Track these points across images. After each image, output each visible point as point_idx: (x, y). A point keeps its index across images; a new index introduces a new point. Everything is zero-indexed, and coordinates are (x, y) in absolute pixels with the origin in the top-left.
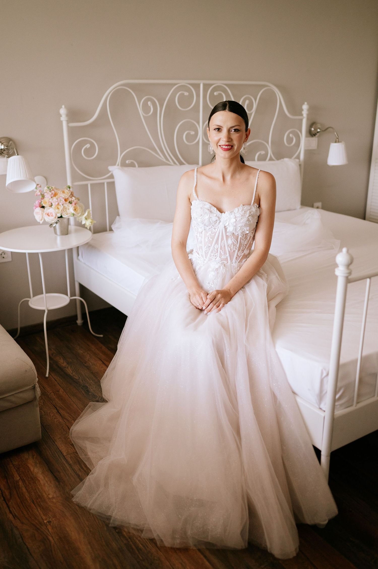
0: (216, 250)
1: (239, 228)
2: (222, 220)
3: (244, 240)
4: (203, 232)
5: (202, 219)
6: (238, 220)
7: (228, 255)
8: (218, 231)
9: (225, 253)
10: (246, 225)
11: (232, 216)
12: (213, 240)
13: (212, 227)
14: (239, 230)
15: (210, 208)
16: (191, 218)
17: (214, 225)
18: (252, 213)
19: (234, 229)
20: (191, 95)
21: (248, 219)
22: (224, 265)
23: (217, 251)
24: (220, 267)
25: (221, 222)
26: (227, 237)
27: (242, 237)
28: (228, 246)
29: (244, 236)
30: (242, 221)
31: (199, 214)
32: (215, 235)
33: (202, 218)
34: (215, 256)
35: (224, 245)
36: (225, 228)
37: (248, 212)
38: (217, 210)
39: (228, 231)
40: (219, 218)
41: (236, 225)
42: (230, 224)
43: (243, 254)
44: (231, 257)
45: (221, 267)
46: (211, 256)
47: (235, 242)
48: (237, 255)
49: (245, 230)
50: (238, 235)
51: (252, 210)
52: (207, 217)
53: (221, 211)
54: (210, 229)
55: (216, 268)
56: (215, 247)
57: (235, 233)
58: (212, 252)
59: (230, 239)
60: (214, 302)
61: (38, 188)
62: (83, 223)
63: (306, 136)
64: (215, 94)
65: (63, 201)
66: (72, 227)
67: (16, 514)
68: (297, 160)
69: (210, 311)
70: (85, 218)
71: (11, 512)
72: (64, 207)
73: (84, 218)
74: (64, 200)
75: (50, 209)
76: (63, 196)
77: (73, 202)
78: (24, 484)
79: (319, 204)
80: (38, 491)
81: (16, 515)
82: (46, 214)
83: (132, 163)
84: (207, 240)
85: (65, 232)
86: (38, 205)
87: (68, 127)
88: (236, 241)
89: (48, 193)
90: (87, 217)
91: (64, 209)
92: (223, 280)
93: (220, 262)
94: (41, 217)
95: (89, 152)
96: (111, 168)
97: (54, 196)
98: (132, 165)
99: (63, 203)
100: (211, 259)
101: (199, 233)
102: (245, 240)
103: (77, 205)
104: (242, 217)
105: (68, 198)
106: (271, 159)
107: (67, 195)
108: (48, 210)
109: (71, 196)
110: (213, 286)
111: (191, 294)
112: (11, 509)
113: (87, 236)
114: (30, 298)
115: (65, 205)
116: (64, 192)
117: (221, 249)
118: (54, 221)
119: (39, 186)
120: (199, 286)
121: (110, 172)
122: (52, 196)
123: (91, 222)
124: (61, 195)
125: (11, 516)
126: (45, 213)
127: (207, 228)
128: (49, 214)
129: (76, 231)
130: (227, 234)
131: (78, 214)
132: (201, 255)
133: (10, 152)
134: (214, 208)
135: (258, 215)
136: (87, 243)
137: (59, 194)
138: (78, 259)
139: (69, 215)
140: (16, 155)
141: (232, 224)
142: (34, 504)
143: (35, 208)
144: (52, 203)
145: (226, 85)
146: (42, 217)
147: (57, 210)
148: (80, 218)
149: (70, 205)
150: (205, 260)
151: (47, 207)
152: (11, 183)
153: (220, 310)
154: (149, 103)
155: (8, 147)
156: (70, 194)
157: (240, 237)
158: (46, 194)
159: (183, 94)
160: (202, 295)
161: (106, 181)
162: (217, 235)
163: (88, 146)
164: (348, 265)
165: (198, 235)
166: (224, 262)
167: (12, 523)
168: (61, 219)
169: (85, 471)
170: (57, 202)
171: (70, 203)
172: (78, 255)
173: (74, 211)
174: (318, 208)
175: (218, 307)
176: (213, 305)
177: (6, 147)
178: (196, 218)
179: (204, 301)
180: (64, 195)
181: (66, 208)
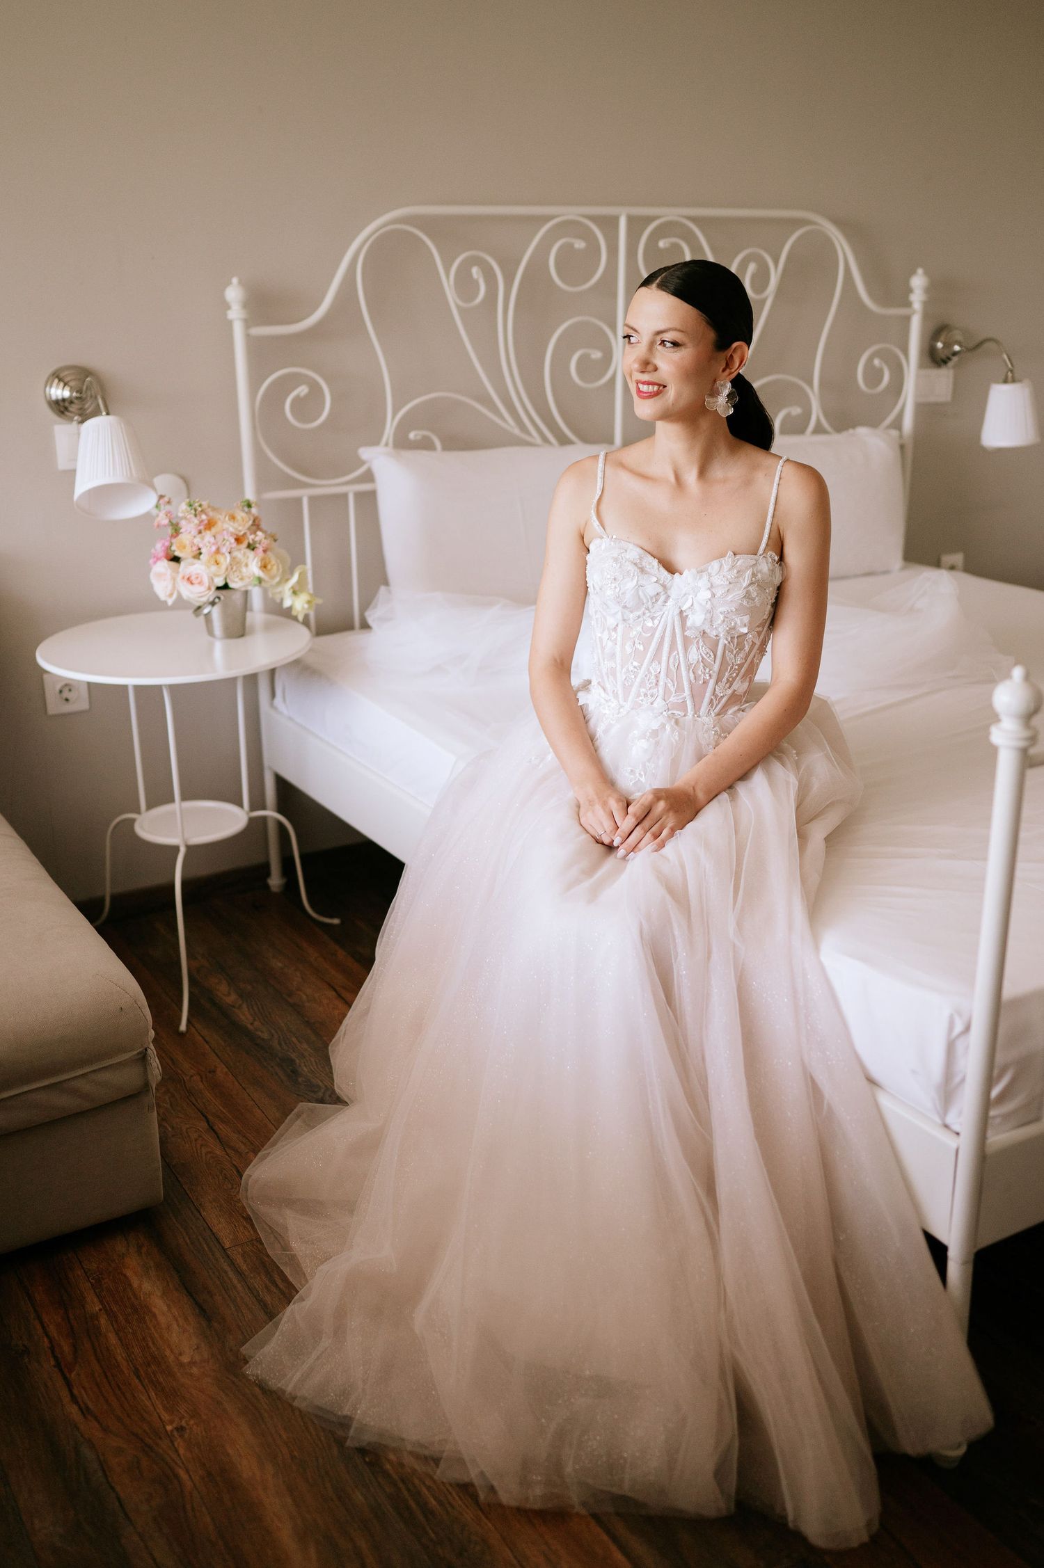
0: (653, 677)
1: (722, 617)
2: (673, 593)
3: (734, 652)
4: (620, 628)
5: (617, 590)
6: (718, 595)
7: (687, 692)
8: (661, 625)
9: (680, 689)
10: (740, 610)
11: (703, 582)
12: (646, 650)
13: (644, 614)
14: (720, 622)
15: (641, 558)
16: (588, 587)
17: (650, 607)
18: (759, 576)
19: (705, 619)
20: (594, 249)
21: (748, 592)
22: (677, 722)
23: (658, 681)
24: (663, 726)
25: (671, 600)
26: (686, 640)
27: (729, 643)
28: (689, 666)
29: (736, 640)
30: (730, 597)
31: (609, 577)
32: (653, 635)
33: (615, 587)
34: (652, 696)
35: (676, 665)
36: (683, 616)
37: (749, 573)
38: (660, 566)
39: (689, 623)
40: (664, 587)
41: (713, 607)
42: (696, 606)
43: (729, 692)
44: (696, 696)
45: (668, 727)
46: (639, 695)
47: (708, 655)
48: (714, 693)
49: (739, 622)
50: (716, 636)
51: (759, 568)
52: (631, 585)
53: (671, 568)
54: (639, 617)
55: (653, 730)
56: (653, 672)
57: (708, 631)
58: (642, 684)
59: (694, 649)
60: (646, 823)
61: (162, 507)
62: (287, 604)
63: (921, 366)
64: (662, 244)
65: (230, 543)
66: (257, 615)
67: (91, 1405)
68: (894, 433)
69: (634, 849)
70: (291, 591)
71: (74, 1399)
72: (233, 559)
73: (289, 589)
74: (233, 541)
75: (193, 564)
76: (231, 529)
77: (257, 545)
78: (112, 1324)
79: (958, 558)
80: (150, 1344)
81: (87, 1408)
82: (183, 578)
83: (425, 438)
84: (628, 649)
85: (238, 629)
86: (161, 554)
87: (248, 337)
88: (712, 654)
89: (189, 521)
90: (297, 588)
91: (235, 563)
92: (675, 763)
93: (665, 713)
94: (170, 587)
95: (305, 408)
96: (365, 453)
97: (205, 529)
98: (425, 445)
99: (231, 548)
100: (641, 705)
101: (606, 632)
102: (738, 653)
103: (268, 553)
104: (731, 586)
105: (245, 534)
106: (819, 430)
107: (242, 524)
108: (190, 567)
109: (254, 528)
110: (643, 779)
111: (582, 803)
112: (75, 1391)
113: (297, 642)
114: (138, 811)
115: (236, 554)
116: (233, 518)
117: (667, 676)
118: (204, 599)
119: (166, 499)
120: (606, 780)
121: (363, 463)
122: (202, 527)
123: (309, 602)
124: (226, 526)
125: (73, 1410)
126: (180, 576)
127: (631, 616)
128: (193, 578)
129: (268, 627)
130: (686, 634)
131: (273, 578)
132: (611, 694)
133: (86, 406)
134: (651, 558)
135: (777, 581)
136: (297, 663)
137: (219, 524)
138: (272, 705)
139: (247, 581)
140: (104, 413)
141: (701, 604)
142: (140, 1380)
143: (155, 563)
144: (200, 549)
145: (693, 219)
146: (174, 587)
147: (214, 568)
148: (280, 589)
149: (251, 554)
150: (622, 707)
151: (185, 559)
152: (89, 491)
153: (662, 845)
154: (475, 271)
155: (81, 393)
156: (251, 522)
157: (722, 642)
158: (183, 523)
159: (571, 246)
160: (614, 805)
161: (351, 490)
162: (657, 635)
163: (303, 390)
164: (1028, 717)
165: (605, 636)
166: (674, 712)
167: (78, 1429)
168: (224, 592)
169: (283, 1293)
170: (214, 544)
171: (251, 547)
172: (273, 695)
173: (263, 571)
174: (952, 568)
175: (656, 836)
176: (642, 832)
177: (77, 392)
178: (601, 589)
179: (619, 825)
180: (234, 528)
181: (238, 563)
